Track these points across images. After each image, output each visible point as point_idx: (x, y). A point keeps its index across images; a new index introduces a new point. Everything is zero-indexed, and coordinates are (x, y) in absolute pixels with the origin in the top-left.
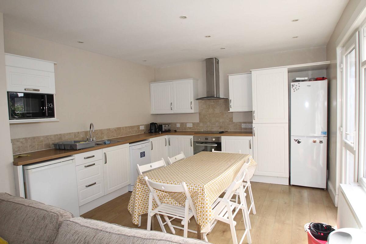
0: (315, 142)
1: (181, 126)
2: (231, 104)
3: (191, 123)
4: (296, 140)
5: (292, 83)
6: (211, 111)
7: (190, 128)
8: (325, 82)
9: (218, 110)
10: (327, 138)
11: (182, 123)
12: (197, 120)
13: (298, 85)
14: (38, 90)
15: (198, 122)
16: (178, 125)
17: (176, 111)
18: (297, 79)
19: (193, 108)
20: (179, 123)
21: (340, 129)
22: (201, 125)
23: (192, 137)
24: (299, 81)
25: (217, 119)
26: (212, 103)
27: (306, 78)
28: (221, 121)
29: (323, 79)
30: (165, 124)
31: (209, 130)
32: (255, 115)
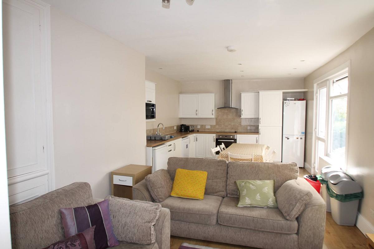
0: (297, 138)
1: (201, 127)
2: (243, 112)
3: (209, 125)
4: (286, 138)
5: (285, 101)
6: (225, 117)
7: (209, 129)
8: (304, 102)
9: (230, 116)
10: (304, 136)
11: (202, 125)
12: (214, 123)
13: (288, 103)
14: (151, 101)
15: (215, 124)
16: (199, 127)
17: (200, 116)
18: (288, 99)
19: (214, 114)
20: (199, 125)
21: (315, 130)
22: (217, 127)
23: (215, 135)
24: (289, 100)
25: (230, 123)
26: (226, 111)
27: (293, 99)
28: (233, 124)
29: (303, 100)
30: (191, 126)
31: (223, 130)
32: (261, 121)
